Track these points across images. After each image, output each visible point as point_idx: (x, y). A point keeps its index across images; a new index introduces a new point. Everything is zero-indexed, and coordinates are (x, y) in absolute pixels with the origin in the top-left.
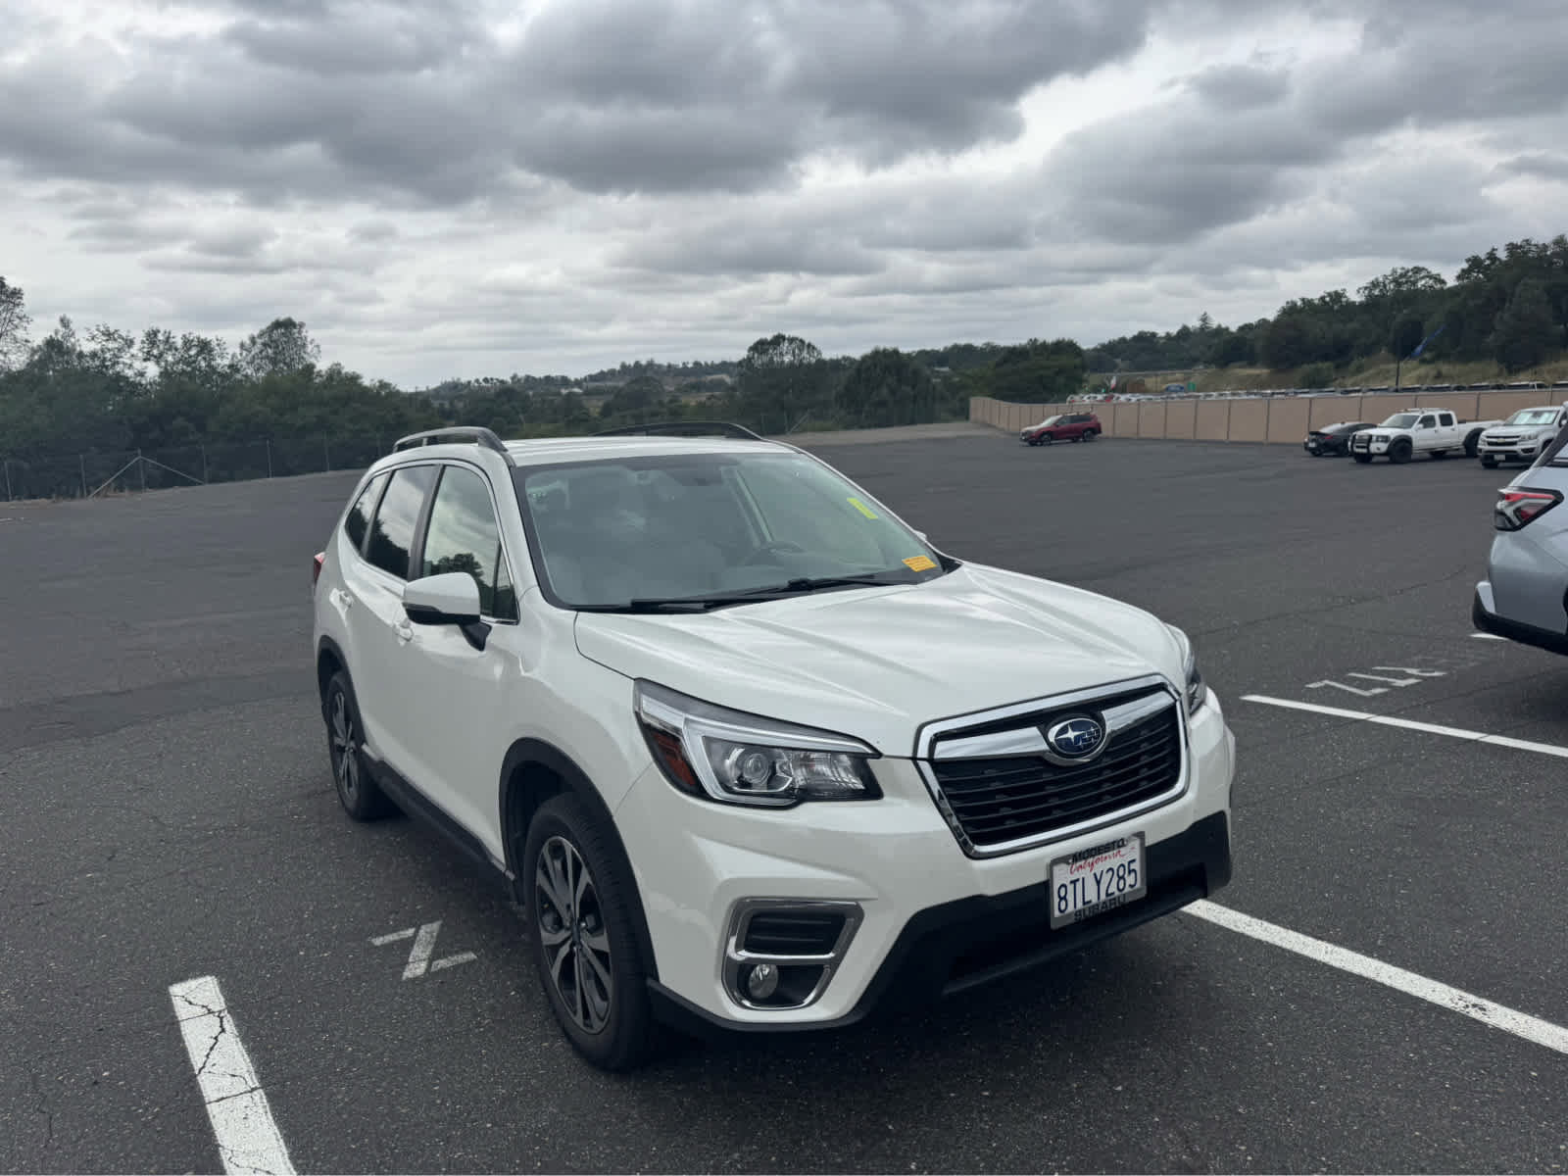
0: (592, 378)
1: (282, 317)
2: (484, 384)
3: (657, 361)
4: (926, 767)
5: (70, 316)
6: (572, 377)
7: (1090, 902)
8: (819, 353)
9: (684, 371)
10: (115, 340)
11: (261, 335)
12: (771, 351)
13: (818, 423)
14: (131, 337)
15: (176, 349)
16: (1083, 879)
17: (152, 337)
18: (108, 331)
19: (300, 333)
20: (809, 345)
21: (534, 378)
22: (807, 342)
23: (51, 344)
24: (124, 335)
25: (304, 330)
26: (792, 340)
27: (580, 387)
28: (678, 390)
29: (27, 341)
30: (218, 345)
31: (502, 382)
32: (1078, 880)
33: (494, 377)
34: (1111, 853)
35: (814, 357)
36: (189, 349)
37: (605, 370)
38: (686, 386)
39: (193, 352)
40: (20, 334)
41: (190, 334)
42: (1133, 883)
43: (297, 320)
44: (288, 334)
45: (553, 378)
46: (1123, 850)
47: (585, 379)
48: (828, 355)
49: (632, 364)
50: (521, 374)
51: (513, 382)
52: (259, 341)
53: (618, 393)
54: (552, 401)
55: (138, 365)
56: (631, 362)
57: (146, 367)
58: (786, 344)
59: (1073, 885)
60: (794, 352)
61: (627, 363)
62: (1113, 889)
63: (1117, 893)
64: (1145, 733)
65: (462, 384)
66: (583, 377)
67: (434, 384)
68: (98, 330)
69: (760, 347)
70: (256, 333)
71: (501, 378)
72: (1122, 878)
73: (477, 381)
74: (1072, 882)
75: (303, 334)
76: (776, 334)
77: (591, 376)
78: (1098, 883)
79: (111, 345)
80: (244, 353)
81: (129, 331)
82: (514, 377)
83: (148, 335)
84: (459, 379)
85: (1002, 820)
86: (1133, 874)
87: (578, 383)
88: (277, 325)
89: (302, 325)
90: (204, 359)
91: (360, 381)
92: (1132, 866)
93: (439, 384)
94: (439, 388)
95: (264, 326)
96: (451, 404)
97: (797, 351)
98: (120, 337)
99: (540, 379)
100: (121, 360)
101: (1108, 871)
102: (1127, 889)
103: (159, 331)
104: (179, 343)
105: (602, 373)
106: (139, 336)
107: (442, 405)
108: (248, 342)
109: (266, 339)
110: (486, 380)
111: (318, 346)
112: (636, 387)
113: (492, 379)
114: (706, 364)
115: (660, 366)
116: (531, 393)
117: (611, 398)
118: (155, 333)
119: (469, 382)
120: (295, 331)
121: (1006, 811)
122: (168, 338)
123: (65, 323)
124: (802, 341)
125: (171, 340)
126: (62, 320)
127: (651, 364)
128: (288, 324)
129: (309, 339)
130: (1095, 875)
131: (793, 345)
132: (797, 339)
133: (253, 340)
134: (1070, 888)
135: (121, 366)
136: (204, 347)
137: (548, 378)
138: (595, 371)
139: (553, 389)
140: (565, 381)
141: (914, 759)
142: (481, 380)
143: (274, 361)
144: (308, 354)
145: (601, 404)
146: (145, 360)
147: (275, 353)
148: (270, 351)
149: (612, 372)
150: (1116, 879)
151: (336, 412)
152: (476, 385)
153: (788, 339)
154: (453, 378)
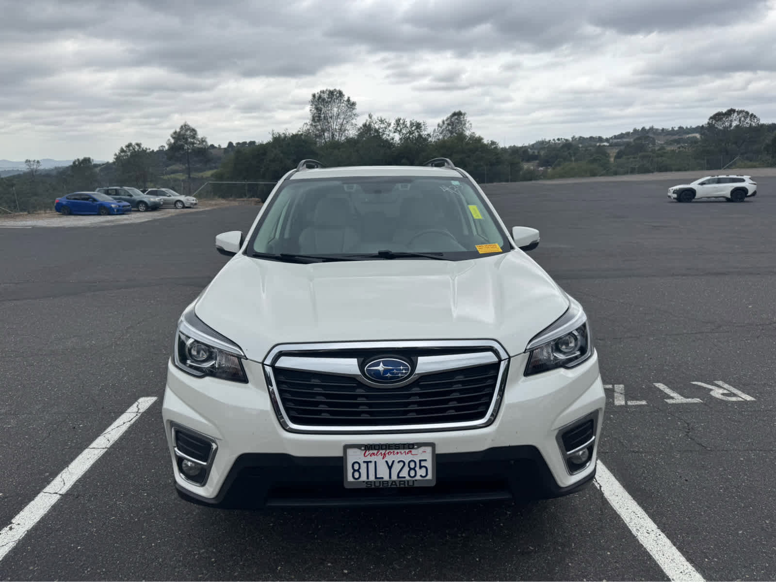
0: (615, 137)
1: (457, 111)
2: (557, 141)
3: (656, 127)
4: (269, 370)
5: (372, 114)
6: (604, 137)
7: (382, 478)
8: (759, 120)
9: (672, 132)
10: (384, 123)
11: (447, 120)
12: (724, 119)
13: (750, 163)
14: (390, 122)
15: (407, 127)
16: (375, 462)
17: (398, 121)
18: (381, 119)
19: (464, 118)
20: (752, 115)
21: (584, 138)
22: (750, 113)
23: (365, 125)
24: (387, 121)
25: (465, 116)
26: (739, 112)
27: (608, 142)
28: (666, 143)
29: (356, 125)
30: (424, 125)
31: (567, 140)
32: (371, 462)
33: (563, 138)
34: (403, 451)
35: (754, 122)
36: (412, 127)
37: (624, 132)
38: (672, 141)
39: (413, 129)
40: (354, 121)
41: (413, 120)
42: (424, 475)
43: (463, 112)
44: (459, 118)
45: (594, 138)
46: (414, 451)
47: (612, 138)
48: (763, 121)
49: (640, 129)
50: (577, 136)
51: (573, 140)
52: (446, 122)
53: (628, 144)
54: (590, 150)
55: (392, 135)
56: (639, 128)
57: (395, 136)
58: (736, 114)
59: (365, 464)
60: (740, 120)
61: (637, 129)
62: (405, 473)
63: (408, 478)
64: (460, 378)
65: (546, 142)
66: (611, 136)
67: (532, 142)
68: (378, 119)
69: (718, 117)
70: (445, 118)
71: (566, 138)
72: (414, 469)
73: (554, 140)
74: (364, 462)
75: (465, 118)
76: (729, 108)
77: (615, 136)
78: (390, 468)
79: (382, 126)
80: (439, 128)
81: (389, 120)
82: (573, 138)
83: (397, 121)
84: (545, 139)
85: (320, 412)
86: (424, 470)
87: (607, 140)
88: (454, 114)
89: (465, 114)
90: (418, 131)
91: (482, 141)
92: (423, 464)
93: (535, 142)
94: (535, 144)
95: (449, 115)
96: (539, 152)
97: (743, 119)
98: (386, 122)
99: (587, 138)
100: (386, 133)
101: (399, 462)
102: (418, 477)
103: (401, 119)
104: (408, 125)
105: (622, 134)
106: (393, 122)
107: (534, 152)
108: (441, 123)
109: (449, 122)
110: (558, 139)
111: (471, 124)
112: (639, 142)
113: (561, 139)
114: (687, 128)
115: (657, 130)
116: (580, 146)
117: (622, 148)
118: (399, 120)
119: (550, 140)
120: (462, 117)
121: (322, 407)
122: (404, 122)
123: (370, 116)
124: (747, 113)
125: (406, 123)
126: (369, 115)
127: (652, 129)
128: (459, 114)
129: (467, 121)
130: (387, 462)
131: (740, 115)
132: (743, 111)
133: (443, 122)
134: (364, 466)
135: (385, 135)
136: (418, 126)
137: (591, 138)
138: (617, 133)
139: (593, 143)
140: (600, 139)
141: (263, 364)
142: (556, 140)
143: (451, 132)
144: (466, 128)
145: (617, 151)
146: (395, 132)
147: (452, 128)
148: (450, 127)
149: (628, 134)
150: (406, 469)
151: (469, 157)
152: (553, 142)
153: (737, 112)
154: (542, 139)
